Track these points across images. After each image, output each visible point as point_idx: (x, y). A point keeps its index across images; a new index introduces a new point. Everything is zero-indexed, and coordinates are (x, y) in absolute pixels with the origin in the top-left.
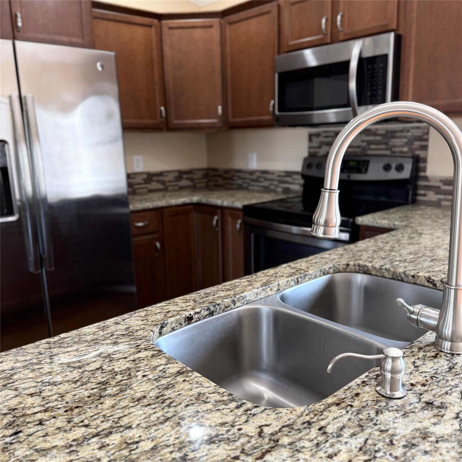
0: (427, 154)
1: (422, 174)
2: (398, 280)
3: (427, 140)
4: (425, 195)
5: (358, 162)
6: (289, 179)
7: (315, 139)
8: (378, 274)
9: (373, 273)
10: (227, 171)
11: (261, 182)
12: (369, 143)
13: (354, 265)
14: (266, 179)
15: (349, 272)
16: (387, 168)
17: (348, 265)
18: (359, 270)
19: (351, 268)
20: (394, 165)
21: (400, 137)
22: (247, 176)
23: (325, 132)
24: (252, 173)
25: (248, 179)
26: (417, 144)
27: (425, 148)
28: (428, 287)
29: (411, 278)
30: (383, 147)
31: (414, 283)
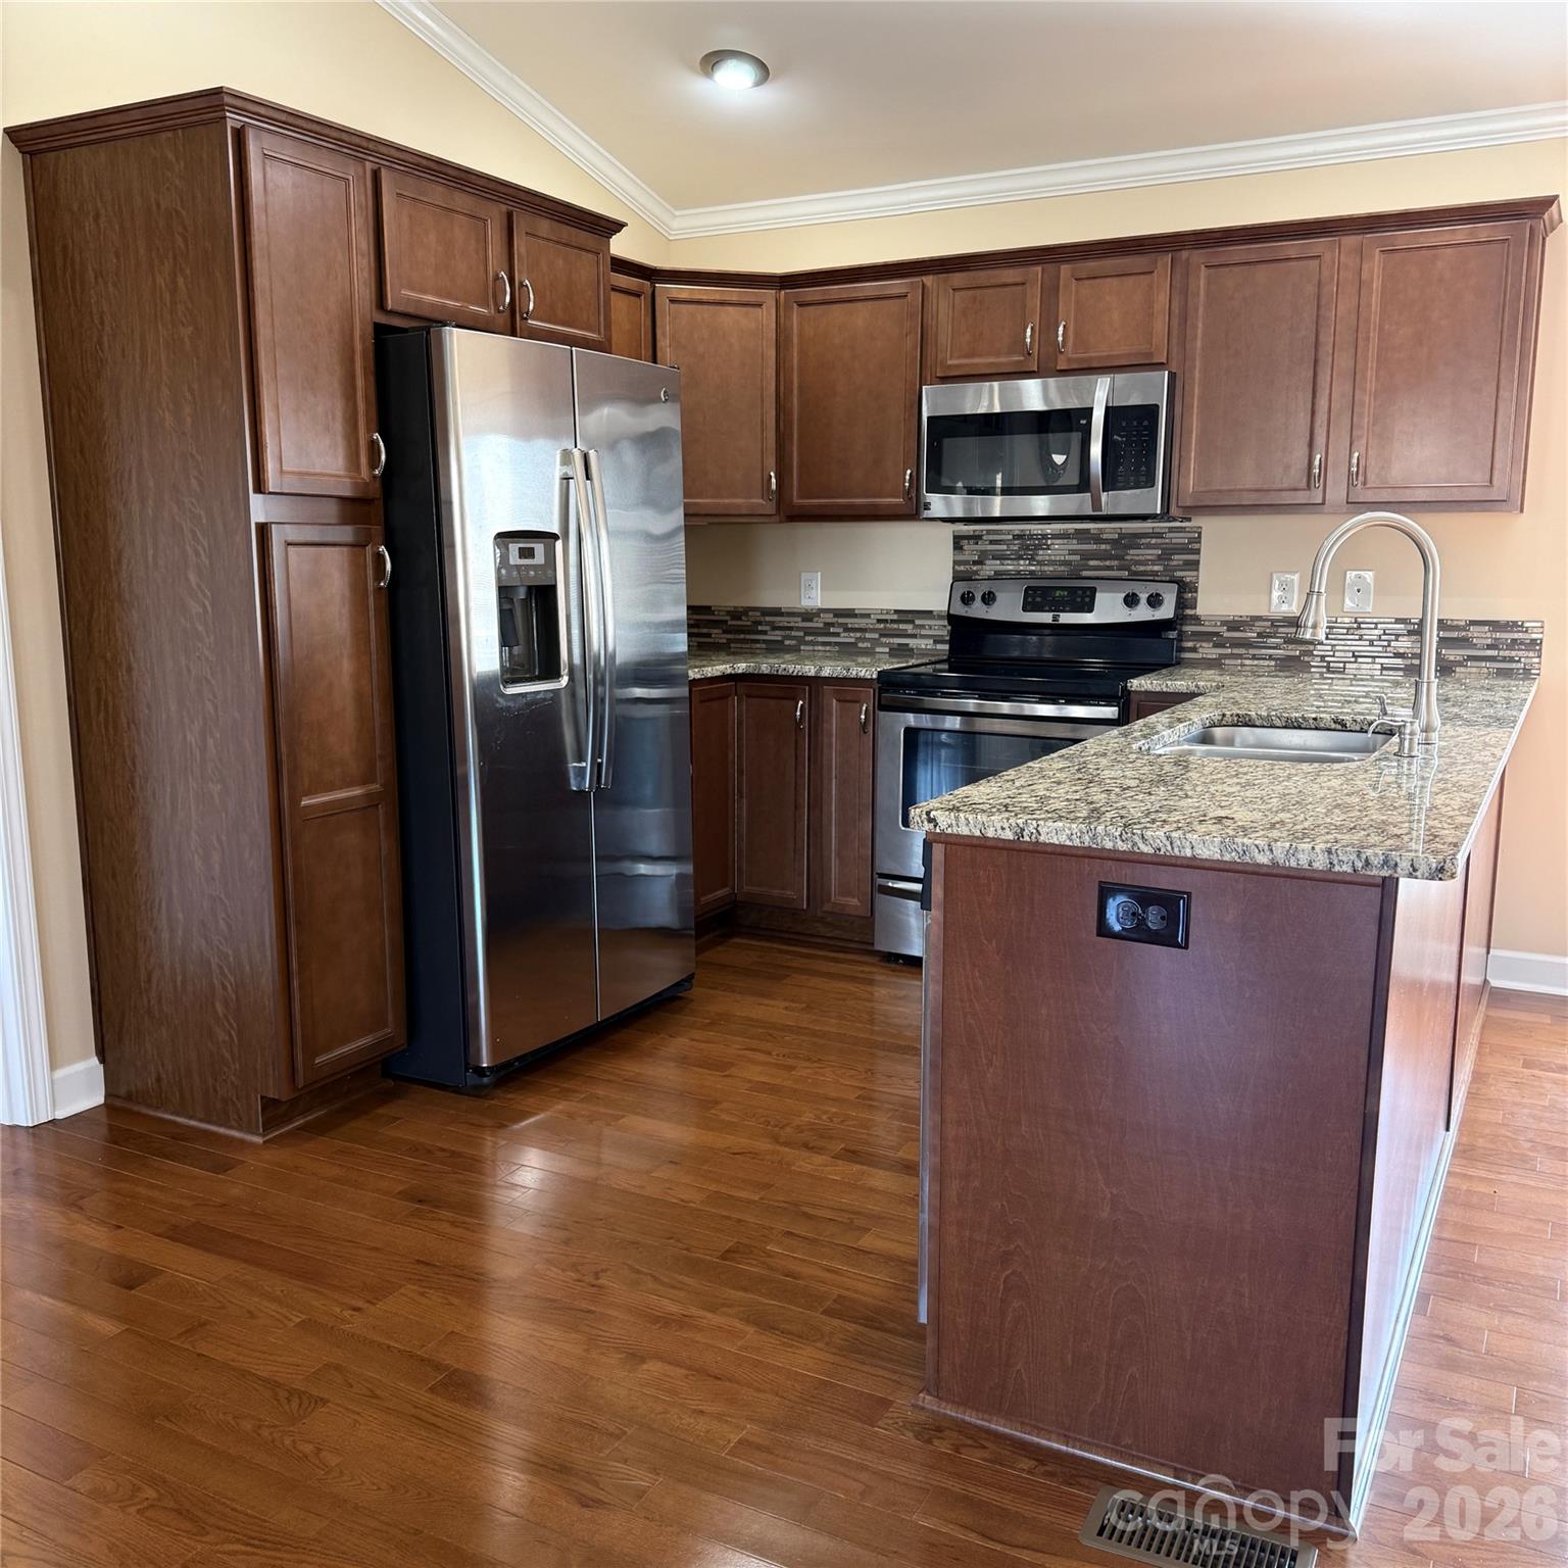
0: (1198, 577)
1: (1189, 612)
2: (1295, 728)
3: (1198, 552)
4: (1194, 650)
5: (1072, 590)
6: (909, 628)
7: (967, 546)
8: (1265, 724)
9: (1257, 724)
10: (736, 614)
11: (837, 635)
12: (1086, 556)
13: (1232, 715)
14: (847, 630)
15: (1225, 726)
16: (1131, 601)
17: (1224, 715)
18: (1238, 721)
19: (1228, 719)
20: (1143, 597)
21: (1149, 546)
22: (798, 622)
23: (989, 532)
24: (808, 615)
25: (799, 629)
26: (1178, 559)
27: (1194, 565)
28: (1334, 730)
29: (1311, 721)
30: (1115, 563)
31: (1316, 729)
